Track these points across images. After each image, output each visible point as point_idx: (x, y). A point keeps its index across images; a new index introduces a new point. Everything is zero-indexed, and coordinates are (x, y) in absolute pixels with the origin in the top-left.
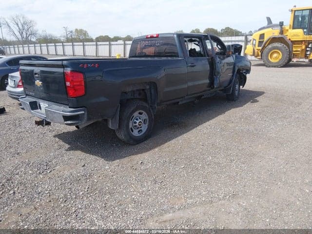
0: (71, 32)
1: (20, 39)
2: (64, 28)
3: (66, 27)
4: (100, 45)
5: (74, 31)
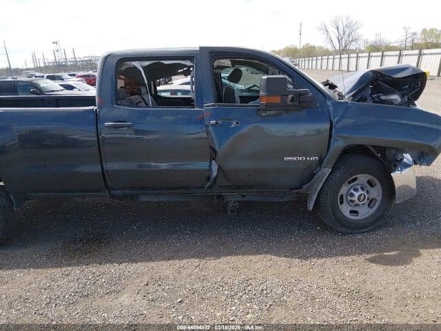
0: (414, 34)
1: (338, 48)
2: (405, 28)
3: (406, 27)
4: (406, 55)
5: (419, 32)
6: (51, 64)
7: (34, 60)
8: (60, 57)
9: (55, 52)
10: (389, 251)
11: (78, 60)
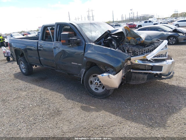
6: (128, 19)
7: (122, 18)
8: (132, 16)
9: (130, 14)
10: (92, 106)
11: (139, 16)
